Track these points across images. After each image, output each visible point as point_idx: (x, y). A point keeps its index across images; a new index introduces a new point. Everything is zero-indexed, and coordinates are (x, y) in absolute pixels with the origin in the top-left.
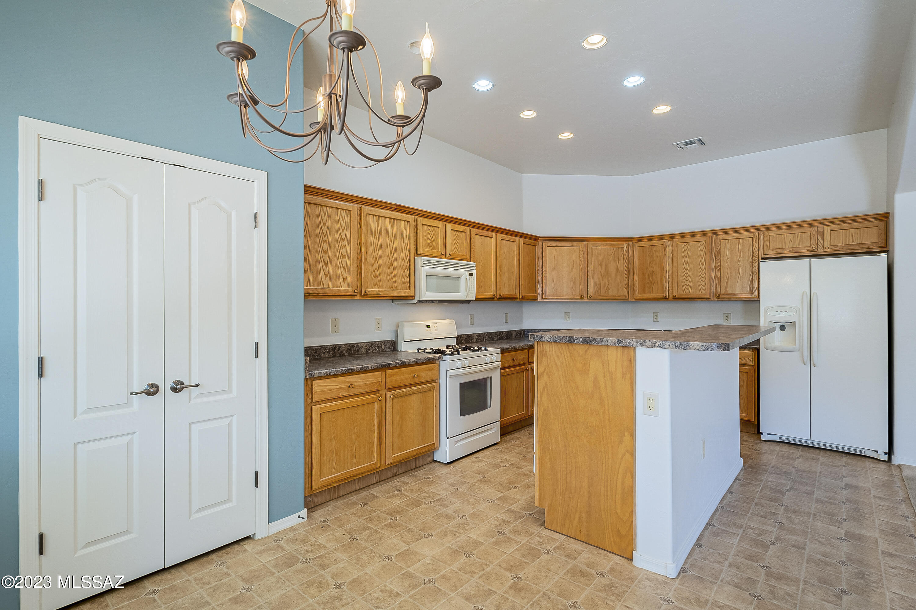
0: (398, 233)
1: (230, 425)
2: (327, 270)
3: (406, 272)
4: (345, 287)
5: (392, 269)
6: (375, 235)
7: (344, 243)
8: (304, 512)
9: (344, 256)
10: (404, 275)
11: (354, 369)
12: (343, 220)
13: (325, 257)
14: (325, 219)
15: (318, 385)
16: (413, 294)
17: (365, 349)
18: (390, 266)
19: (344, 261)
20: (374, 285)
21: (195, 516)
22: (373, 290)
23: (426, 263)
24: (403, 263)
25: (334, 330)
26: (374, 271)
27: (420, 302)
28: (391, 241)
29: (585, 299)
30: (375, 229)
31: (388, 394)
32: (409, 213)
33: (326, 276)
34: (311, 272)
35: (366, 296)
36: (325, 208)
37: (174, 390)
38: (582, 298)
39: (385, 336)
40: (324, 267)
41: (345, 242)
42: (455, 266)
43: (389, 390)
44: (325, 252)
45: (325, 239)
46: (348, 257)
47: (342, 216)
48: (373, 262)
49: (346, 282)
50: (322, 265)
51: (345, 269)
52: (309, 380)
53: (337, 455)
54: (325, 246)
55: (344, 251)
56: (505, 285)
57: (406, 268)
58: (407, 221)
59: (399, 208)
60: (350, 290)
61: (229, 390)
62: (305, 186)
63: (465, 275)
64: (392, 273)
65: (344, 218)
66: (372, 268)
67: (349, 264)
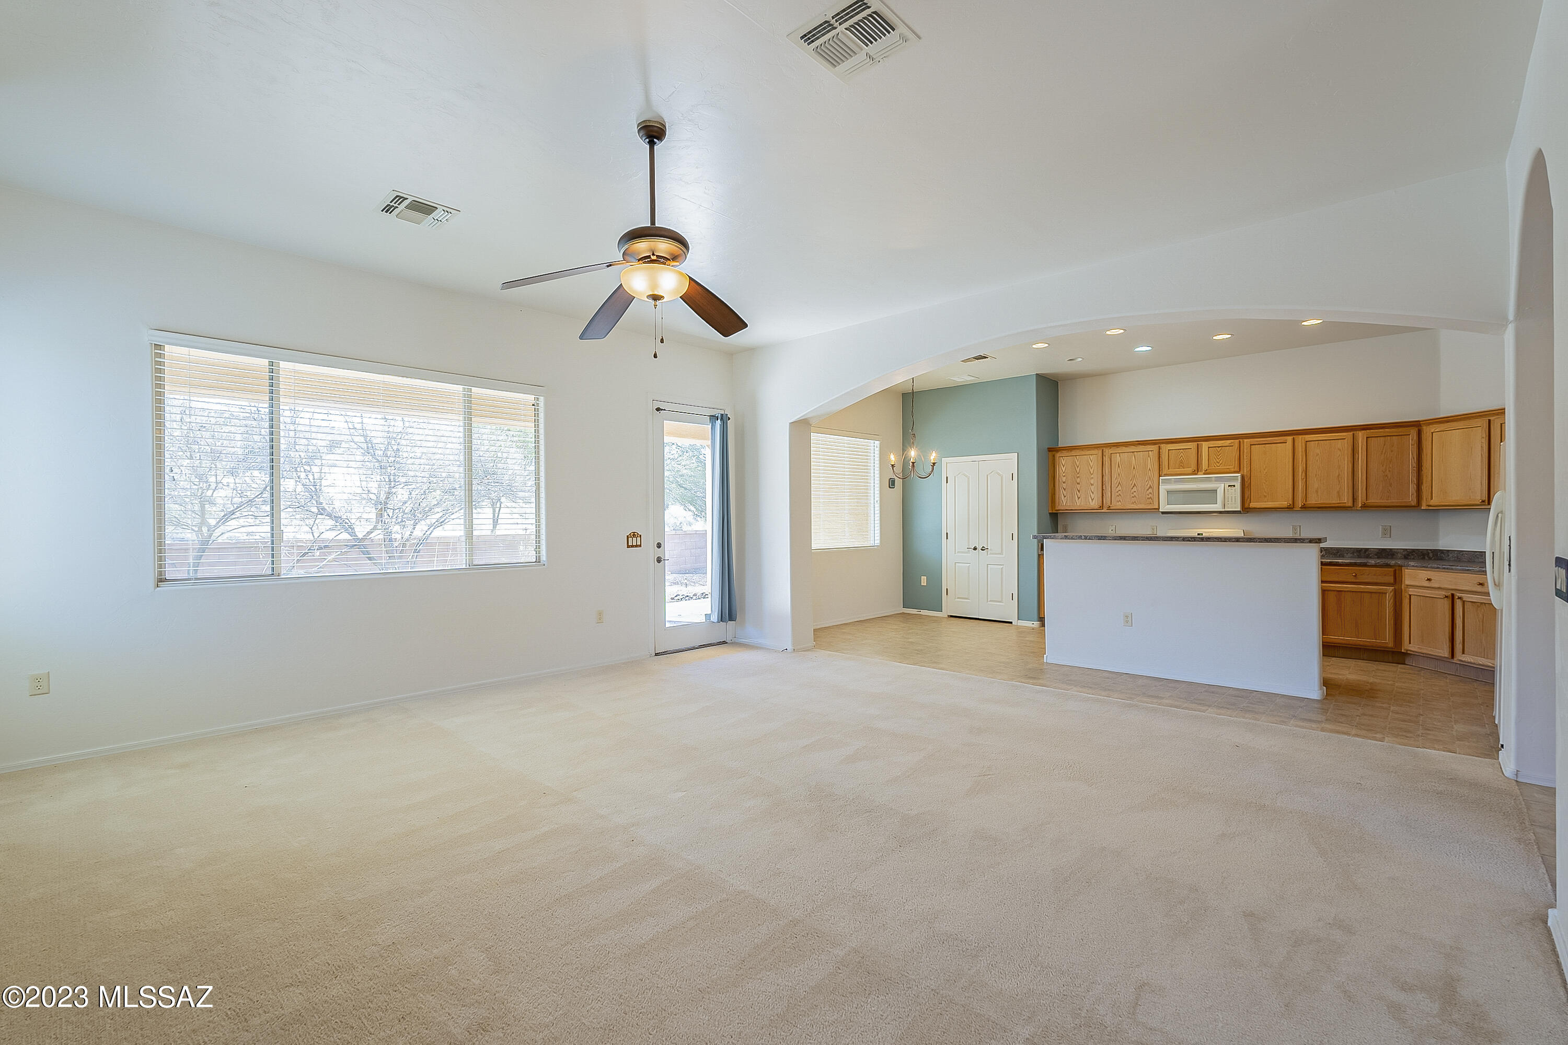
0: (1141, 461)
1: (1002, 568)
3: (1150, 490)
5: (1135, 489)
6: (1119, 466)
7: (1092, 476)
9: (1092, 485)
10: (1147, 492)
12: (1092, 462)
13: (1079, 486)
14: (1078, 464)
16: (1157, 507)
18: (1134, 487)
19: (1092, 487)
20: (1117, 502)
22: (1117, 505)
23: (1167, 482)
24: (1147, 483)
28: (1134, 468)
30: (1119, 463)
32: (1154, 444)
33: (1079, 498)
36: (1078, 456)
37: (982, 550)
40: (1078, 493)
42: (1211, 480)
44: (1078, 484)
45: (1078, 475)
46: (1095, 484)
47: (1090, 460)
48: (1117, 486)
49: (1094, 501)
51: (1093, 493)
54: (1078, 480)
55: (1092, 482)
57: (1150, 487)
58: (1153, 451)
60: (1097, 505)
63: (1221, 487)
64: (1135, 492)
65: (1093, 459)
66: (1116, 490)
67: (1096, 489)
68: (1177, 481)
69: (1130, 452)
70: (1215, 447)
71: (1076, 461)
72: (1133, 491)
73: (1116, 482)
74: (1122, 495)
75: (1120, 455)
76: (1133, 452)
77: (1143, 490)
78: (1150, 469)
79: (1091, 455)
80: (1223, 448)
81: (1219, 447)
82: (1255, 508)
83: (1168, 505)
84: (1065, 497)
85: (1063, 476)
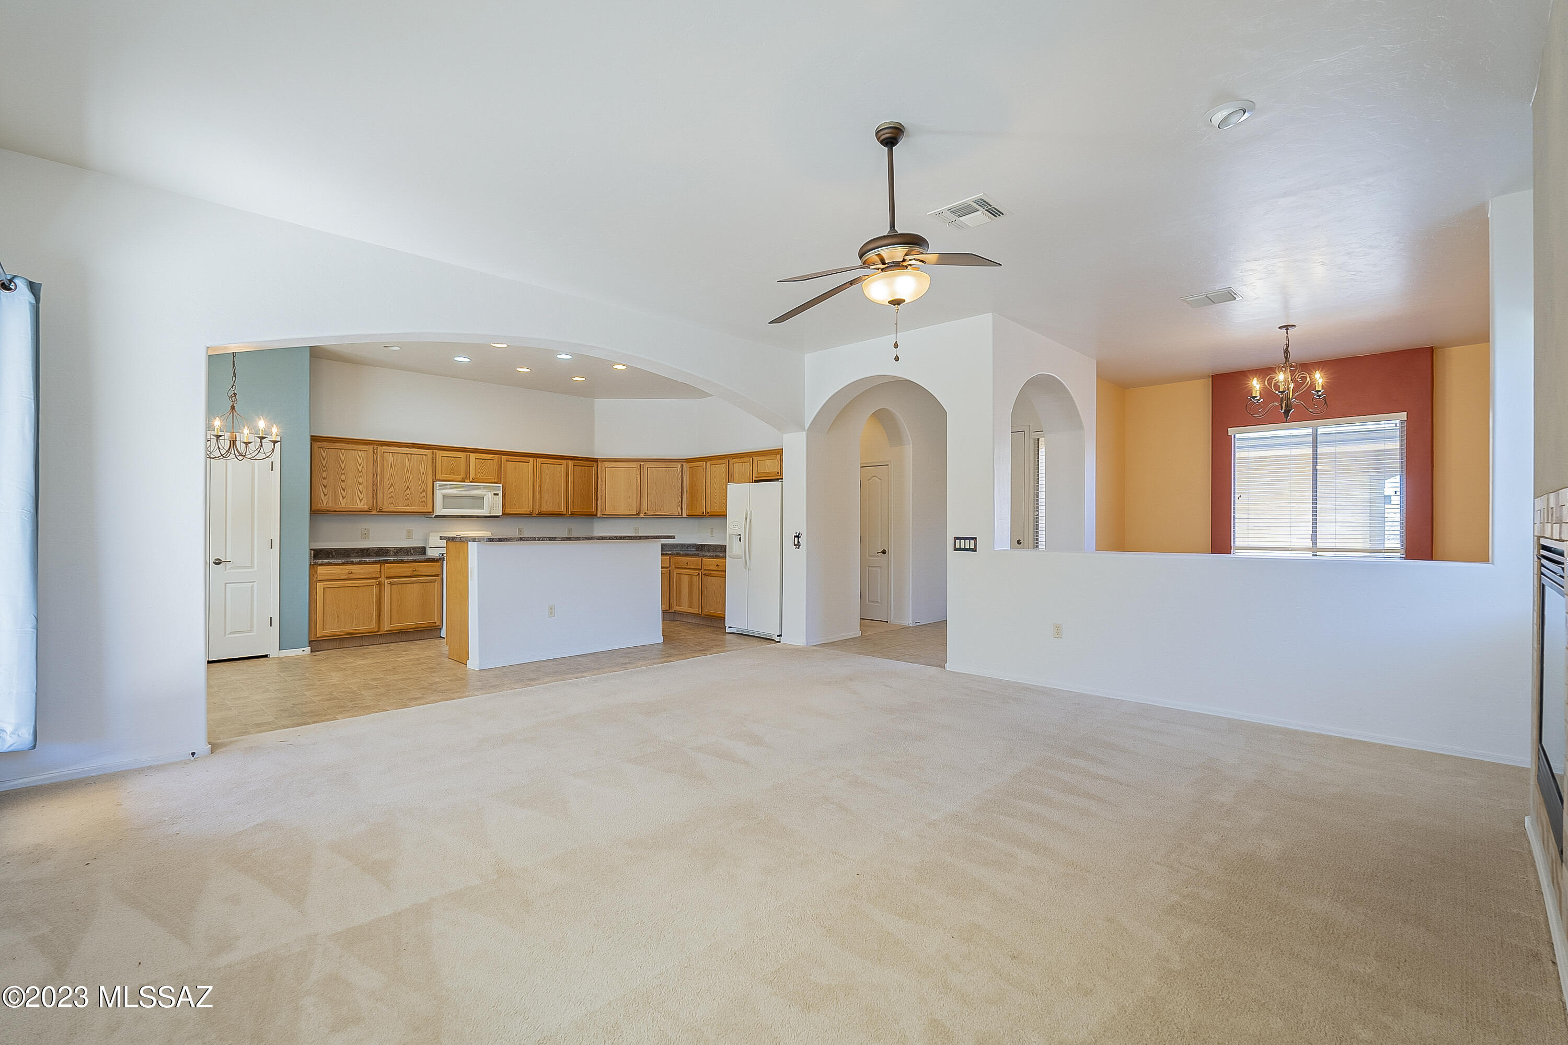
0: (415, 464)
1: (252, 587)
2: (345, 494)
3: (424, 494)
4: (362, 505)
5: (408, 491)
6: (391, 467)
8: (308, 649)
9: (360, 484)
10: (421, 495)
11: (353, 561)
12: (360, 458)
13: (343, 485)
14: (342, 459)
15: (321, 570)
16: (431, 510)
17: (393, 552)
18: (407, 489)
19: (361, 487)
20: (389, 503)
21: (227, 636)
22: (388, 508)
23: (442, 487)
24: (420, 487)
25: (365, 536)
26: (390, 494)
27: (436, 516)
28: (407, 470)
29: (642, 515)
30: (391, 464)
31: (386, 581)
32: (428, 449)
33: (343, 498)
34: (330, 495)
35: (381, 512)
36: (343, 451)
37: (215, 563)
38: (638, 514)
39: (419, 544)
40: (324, 489)
41: (361, 473)
42: (478, 488)
43: (388, 578)
44: (343, 481)
45: (343, 472)
46: (364, 484)
47: (359, 456)
48: (389, 487)
49: (362, 502)
50: (339, 490)
51: (361, 493)
52: (312, 566)
53: (338, 617)
54: (343, 477)
55: (360, 480)
56: (547, 502)
57: (424, 491)
58: (425, 455)
59: (415, 446)
60: (366, 507)
61: (252, 567)
62: (311, 436)
63: (488, 495)
64: (408, 494)
65: (361, 456)
66: (388, 491)
67: (365, 489)
68: (452, 487)
69: (404, 454)
70: (480, 459)
71: (341, 455)
72: (406, 493)
73: (388, 483)
74: (394, 497)
75: (393, 455)
76: (407, 454)
77: (416, 493)
78: (423, 473)
79: (360, 451)
80: (487, 460)
81: (483, 459)
82: (509, 514)
83: (443, 508)
84: (325, 495)
85: (324, 471)
